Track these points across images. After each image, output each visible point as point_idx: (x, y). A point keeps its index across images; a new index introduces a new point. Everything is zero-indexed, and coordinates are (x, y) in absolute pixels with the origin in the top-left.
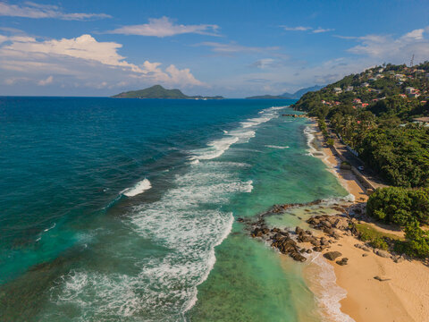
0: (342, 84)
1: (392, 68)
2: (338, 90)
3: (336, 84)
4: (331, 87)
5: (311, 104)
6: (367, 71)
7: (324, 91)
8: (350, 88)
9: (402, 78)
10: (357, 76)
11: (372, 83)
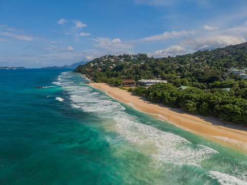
0: (93, 62)
1: (110, 56)
2: (92, 64)
3: (91, 62)
4: (89, 63)
5: (82, 70)
6: (102, 57)
7: (86, 65)
8: (96, 64)
9: (113, 60)
10: (98, 59)
11: (103, 62)
